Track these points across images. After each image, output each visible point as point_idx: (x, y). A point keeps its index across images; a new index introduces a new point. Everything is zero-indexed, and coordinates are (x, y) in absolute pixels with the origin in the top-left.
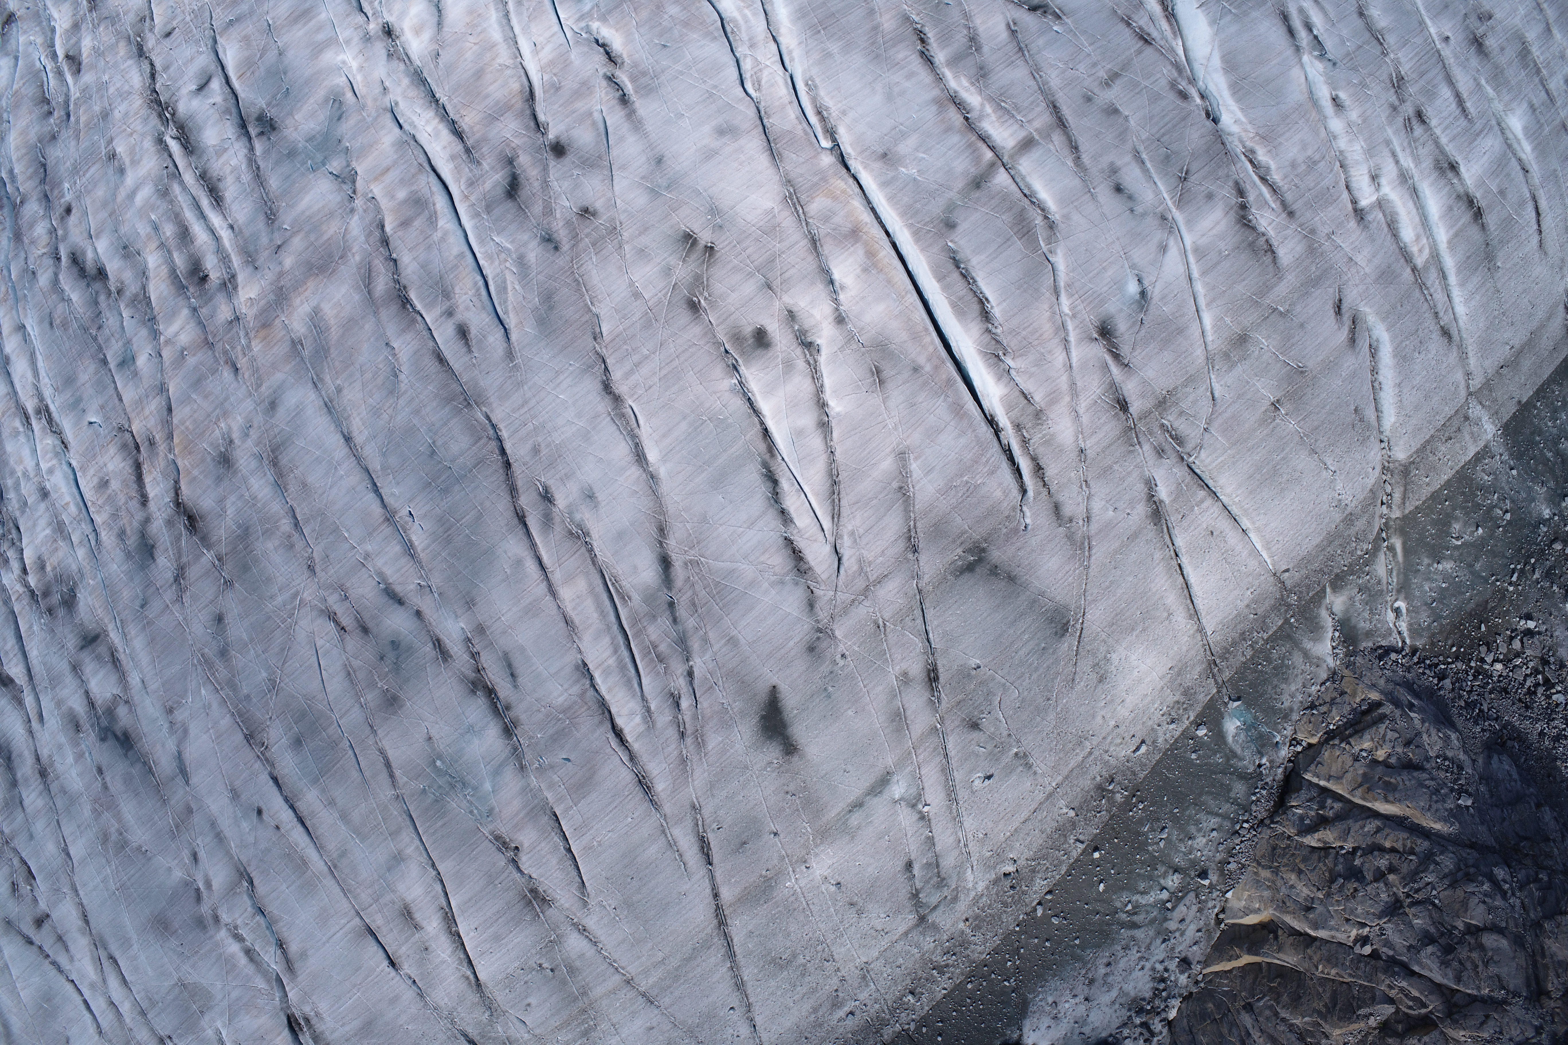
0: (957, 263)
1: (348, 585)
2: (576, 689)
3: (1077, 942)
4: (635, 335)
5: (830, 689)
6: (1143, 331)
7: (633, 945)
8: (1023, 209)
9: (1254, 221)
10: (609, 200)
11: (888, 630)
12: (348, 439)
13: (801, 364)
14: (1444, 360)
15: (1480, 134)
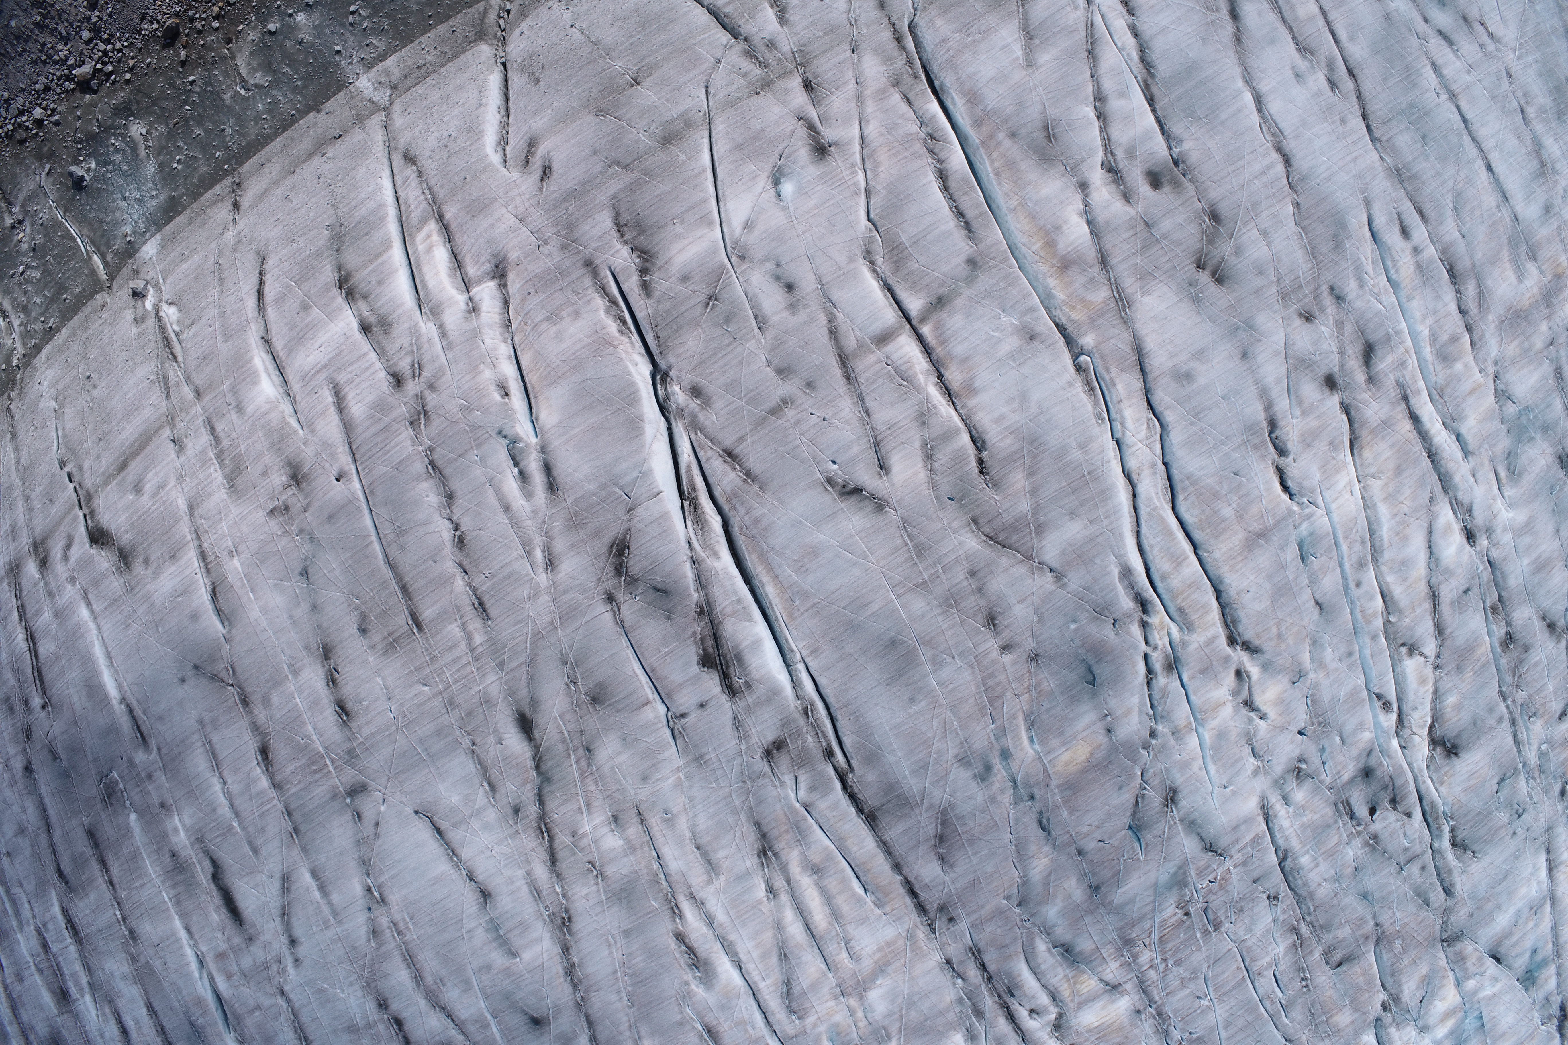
0: (968, 226)
4: (1267, 198)
6: (781, 146)
8: (894, 273)
9: (634, 256)
10: (1288, 325)
12: (1489, 168)
13: (1120, 153)
14: (417, 134)
15: (320, 370)
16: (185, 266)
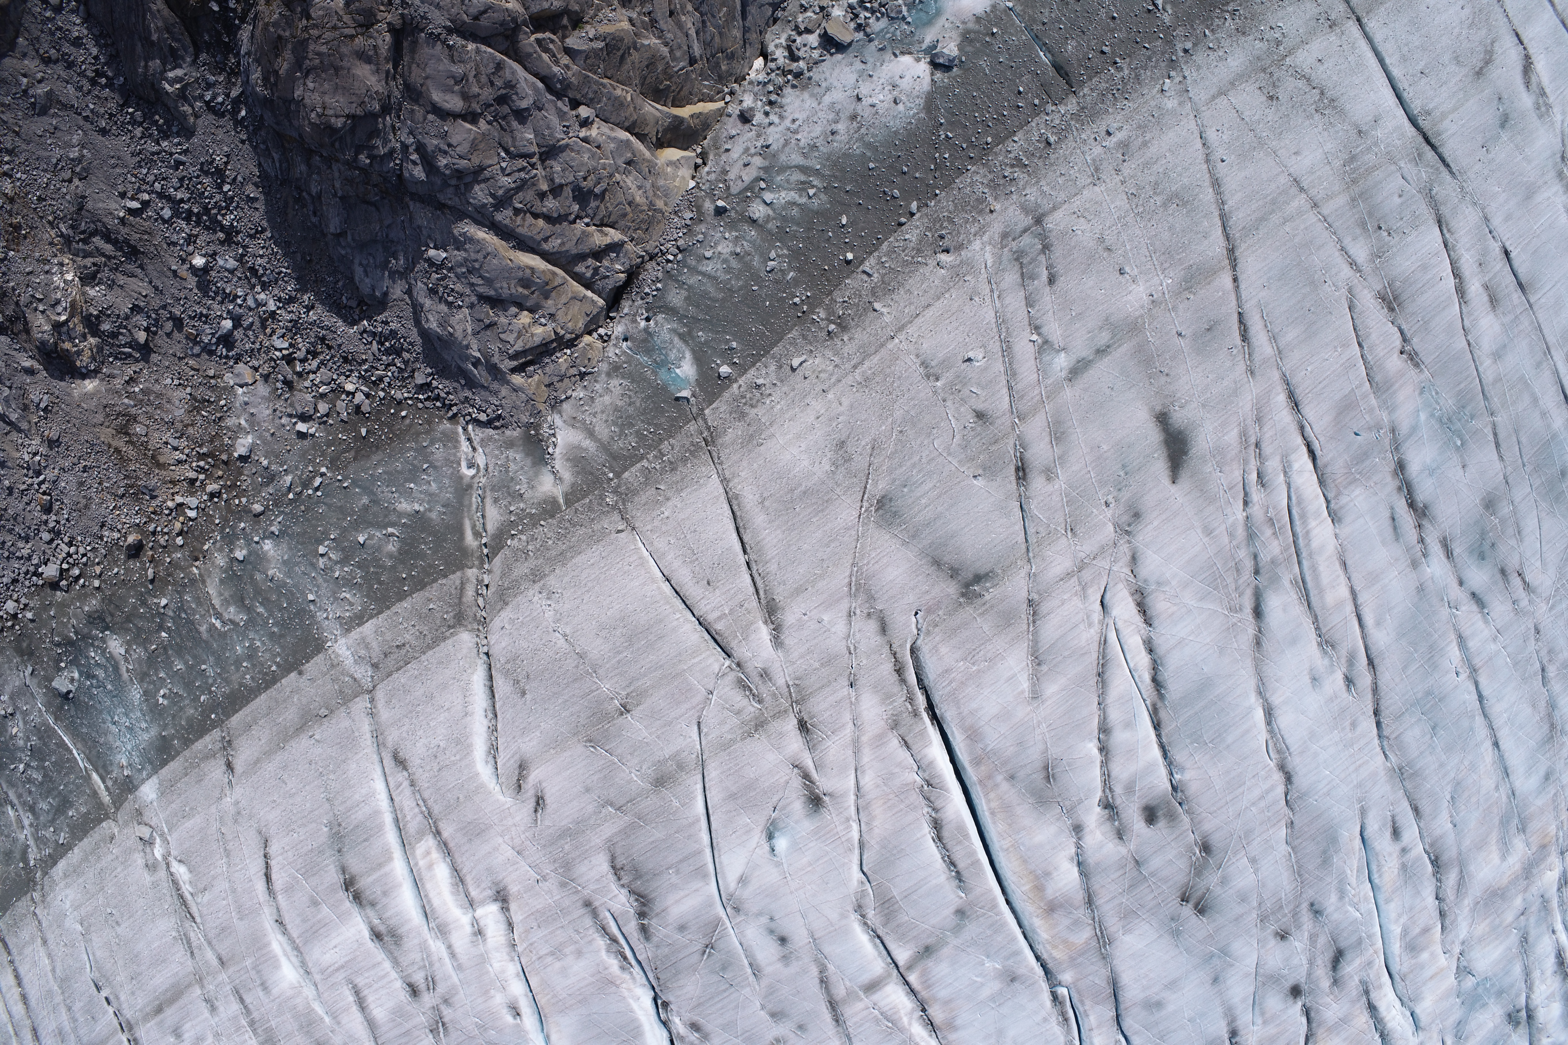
0: (959, 876)
1: (1512, 614)
2: (1344, 500)
3: (872, 165)
5: (1122, 473)
6: (775, 799)
7: (1311, 242)
8: (884, 925)
9: (632, 899)
10: (1263, 947)
11: (1063, 525)
12: (1496, 744)
13: (1118, 789)
14: (405, 735)
15: (337, 970)
16: (189, 824)
